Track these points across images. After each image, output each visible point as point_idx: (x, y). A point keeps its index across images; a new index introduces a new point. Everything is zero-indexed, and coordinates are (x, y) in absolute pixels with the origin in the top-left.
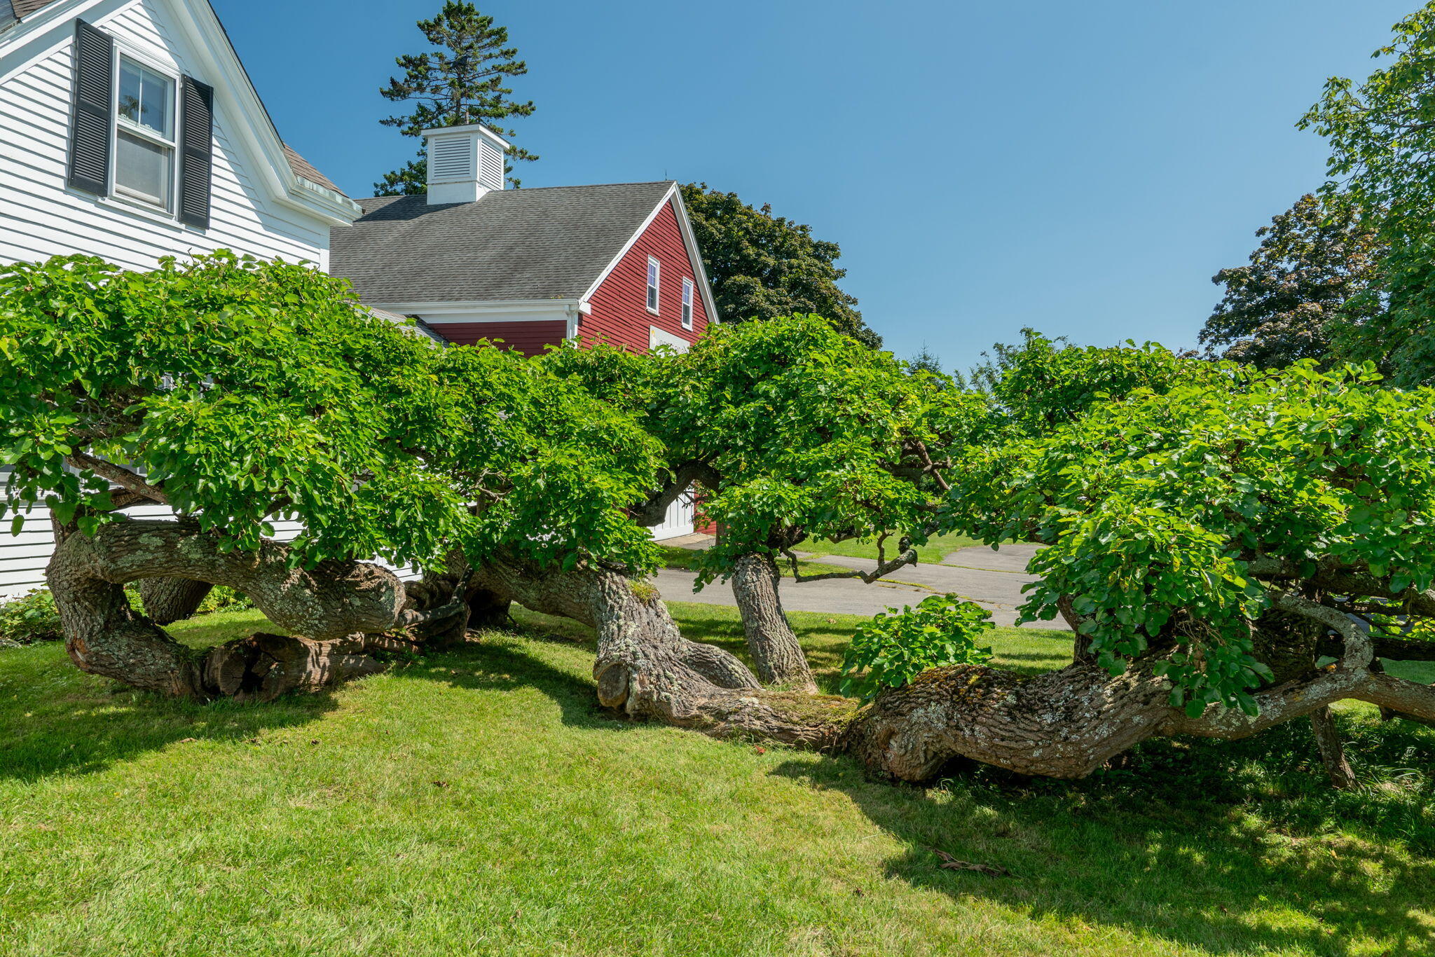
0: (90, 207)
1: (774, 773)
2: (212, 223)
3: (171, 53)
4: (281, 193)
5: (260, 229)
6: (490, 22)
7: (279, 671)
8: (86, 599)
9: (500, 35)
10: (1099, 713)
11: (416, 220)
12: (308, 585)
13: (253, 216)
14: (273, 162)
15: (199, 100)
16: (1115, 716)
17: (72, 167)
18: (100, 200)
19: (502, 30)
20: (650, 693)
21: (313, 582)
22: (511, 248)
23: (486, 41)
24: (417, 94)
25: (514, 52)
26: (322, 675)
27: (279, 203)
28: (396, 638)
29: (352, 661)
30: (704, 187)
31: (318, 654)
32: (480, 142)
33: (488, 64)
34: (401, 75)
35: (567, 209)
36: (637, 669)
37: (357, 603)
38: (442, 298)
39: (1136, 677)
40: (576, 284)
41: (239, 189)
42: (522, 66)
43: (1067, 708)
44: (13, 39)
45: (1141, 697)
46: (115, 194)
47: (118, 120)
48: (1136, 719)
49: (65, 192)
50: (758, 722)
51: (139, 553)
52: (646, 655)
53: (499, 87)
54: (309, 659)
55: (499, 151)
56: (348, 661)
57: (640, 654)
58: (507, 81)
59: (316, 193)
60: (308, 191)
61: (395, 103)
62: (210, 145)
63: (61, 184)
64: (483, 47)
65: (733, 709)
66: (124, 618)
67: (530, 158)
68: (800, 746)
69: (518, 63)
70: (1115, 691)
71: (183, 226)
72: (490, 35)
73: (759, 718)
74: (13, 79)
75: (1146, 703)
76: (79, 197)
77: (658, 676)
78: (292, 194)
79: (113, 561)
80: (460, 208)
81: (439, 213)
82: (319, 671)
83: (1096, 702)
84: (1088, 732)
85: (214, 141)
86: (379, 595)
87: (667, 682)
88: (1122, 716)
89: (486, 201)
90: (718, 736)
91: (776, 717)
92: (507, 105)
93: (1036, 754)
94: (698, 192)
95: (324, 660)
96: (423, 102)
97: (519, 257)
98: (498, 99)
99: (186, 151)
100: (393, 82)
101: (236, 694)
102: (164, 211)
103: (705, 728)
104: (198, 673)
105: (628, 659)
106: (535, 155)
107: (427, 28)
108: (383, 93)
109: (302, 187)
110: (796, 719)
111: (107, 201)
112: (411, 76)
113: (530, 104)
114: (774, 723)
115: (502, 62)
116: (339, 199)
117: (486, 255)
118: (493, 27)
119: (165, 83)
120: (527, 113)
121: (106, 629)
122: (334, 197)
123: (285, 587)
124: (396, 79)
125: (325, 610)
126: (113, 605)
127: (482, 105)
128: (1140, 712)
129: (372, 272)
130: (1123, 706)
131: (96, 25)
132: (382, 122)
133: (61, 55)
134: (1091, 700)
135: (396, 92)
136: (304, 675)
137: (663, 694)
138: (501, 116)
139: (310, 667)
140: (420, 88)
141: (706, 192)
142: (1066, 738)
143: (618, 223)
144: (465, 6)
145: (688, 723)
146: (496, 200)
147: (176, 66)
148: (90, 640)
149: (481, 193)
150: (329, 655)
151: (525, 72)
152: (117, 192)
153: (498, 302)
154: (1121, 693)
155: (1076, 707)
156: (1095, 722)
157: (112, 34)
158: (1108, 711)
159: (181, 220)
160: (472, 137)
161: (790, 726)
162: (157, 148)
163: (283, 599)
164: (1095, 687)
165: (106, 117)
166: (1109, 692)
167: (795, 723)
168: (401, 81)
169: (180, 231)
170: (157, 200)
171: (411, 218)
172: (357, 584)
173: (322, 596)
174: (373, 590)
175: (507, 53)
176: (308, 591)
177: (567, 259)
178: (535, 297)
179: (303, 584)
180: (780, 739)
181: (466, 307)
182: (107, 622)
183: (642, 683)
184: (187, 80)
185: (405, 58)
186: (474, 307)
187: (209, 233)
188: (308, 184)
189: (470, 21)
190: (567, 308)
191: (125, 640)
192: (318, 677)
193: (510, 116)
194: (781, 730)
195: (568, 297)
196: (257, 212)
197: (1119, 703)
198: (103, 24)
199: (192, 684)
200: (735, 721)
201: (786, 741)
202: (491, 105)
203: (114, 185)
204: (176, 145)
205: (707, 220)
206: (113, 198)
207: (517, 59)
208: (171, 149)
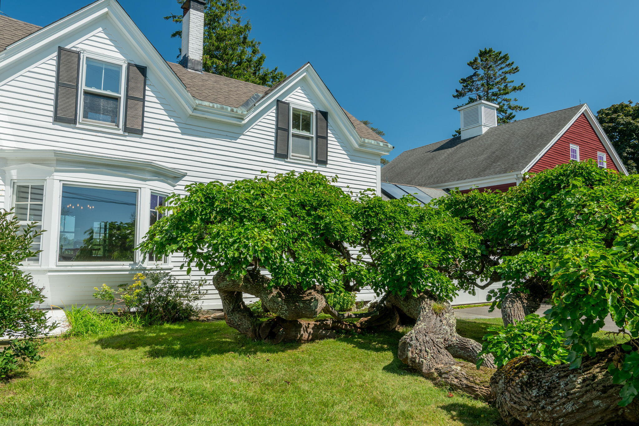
0: (283, 163)
1: (441, 408)
2: (329, 162)
3: (312, 103)
4: (356, 146)
5: (349, 161)
6: (500, 54)
7: (283, 332)
8: (227, 299)
9: (506, 58)
10: (568, 394)
11: (455, 147)
12: (280, 296)
13: (346, 157)
14: (352, 135)
15: (323, 117)
16: (579, 398)
17: (276, 150)
18: (286, 160)
19: (506, 55)
20: (415, 358)
21: (283, 296)
22: (494, 152)
23: (499, 62)
24: (470, 93)
25: (512, 63)
26: (309, 336)
27: (356, 150)
28: (349, 325)
29: (324, 332)
30: (631, 103)
31: (307, 328)
32: (483, 108)
33: (500, 72)
34: (460, 87)
35: (524, 129)
36: (411, 345)
37: (302, 305)
38: (458, 180)
39: (603, 373)
40: (521, 164)
41: (340, 148)
42: (516, 68)
43: (549, 388)
44: (254, 112)
45: (600, 387)
46: (291, 157)
47: (292, 131)
48: (596, 403)
49: (274, 159)
50: (456, 380)
51: (225, 282)
52: (417, 339)
53: (507, 81)
54: (302, 329)
55: (494, 109)
56: (322, 332)
57: (414, 338)
58: (509, 77)
59: (371, 144)
60: (367, 143)
61: (460, 99)
62: (327, 133)
63: (272, 157)
64: (498, 65)
65: (445, 371)
66: (240, 307)
67: (524, 109)
68: (476, 397)
69: (515, 67)
70: (584, 380)
71: (317, 165)
72: (500, 59)
73: (456, 378)
74: (256, 125)
75: (604, 392)
76: (279, 160)
77: (421, 350)
78: (360, 145)
79: (219, 285)
80: (475, 138)
81: (465, 143)
82: (307, 335)
83: (569, 387)
84: (559, 406)
85: (329, 131)
86: (310, 302)
87: (425, 354)
88: (585, 398)
89: (487, 133)
90: (436, 384)
91: (467, 379)
92: (511, 88)
93: (529, 415)
94: (627, 106)
95: (310, 330)
96: (471, 96)
97: (497, 156)
98: (506, 86)
99: (318, 137)
100: (457, 91)
101: (265, 339)
102: (310, 160)
103: (433, 379)
104: (257, 330)
105: (408, 340)
106: (527, 107)
107: (471, 64)
108: (454, 97)
109: (364, 142)
110: (478, 382)
111: (289, 160)
112: (464, 87)
113: (522, 84)
114: (465, 382)
115: (507, 69)
116: (381, 144)
117: (482, 158)
118: (502, 55)
119: (310, 115)
120: (521, 89)
121: (233, 311)
122: (379, 144)
123: (270, 296)
124: (458, 89)
125: (288, 307)
126: (236, 302)
127: (499, 91)
128: (598, 398)
129: (433, 173)
130: (586, 392)
131: (283, 100)
132: (454, 109)
133: (272, 114)
134: (566, 384)
135: (460, 95)
136: (299, 336)
137: (421, 359)
138: (507, 93)
139: (302, 332)
140: (470, 90)
141: (633, 105)
142: (543, 408)
143: (549, 131)
144: (488, 50)
145: (429, 376)
146: (491, 132)
147: (313, 107)
148: (228, 314)
149: (484, 130)
150: (313, 328)
151: (518, 71)
152: (292, 156)
153: (483, 178)
154: (588, 382)
155: (555, 388)
156: (564, 400)
157: (290, 102)
158: (575, 393)
159: (316, 163)
160: (479, 106)
161: (473, 385)
162: (308, 138)
163: (269, 301)
164: (571, 376)
165: (287, 130)
166: (580, 381)
167: (476, 384)
168: (460, 90)
169: (316, 167)
170: (308, 157)
171: (453, 147)
172: (303, 297)
173: (286, 301)
174: (308, 300)
175: (509, 65)
176: (280, 299)
177: (520, 153)
178: (500, 173)
179: (278, 296)
180: (466, 391)
181: (469, 182)
182: (233, 308)
183: (412, 352)
184: (317, 111)
185: (462, 80)
186: (472, 182)
187: (328, 166)
188: (367, 141)
189: (490, 56)
190: (515, 176)
191: (238, 315)
192: (307, 337)
193: (513, 93)
194: (467, 386)
195: (515, 170)
196: (348, 155)
197: (584, 389)
198: (287, 99)
199: (255, 334)
200: (445, 378)
201: (470, 393)
202: (503, 90)
203: (291, 154)
204: (314, 135)
205: (633, 120)
206: (290, 159)
207: (514, 66)
208: (312, 137)
